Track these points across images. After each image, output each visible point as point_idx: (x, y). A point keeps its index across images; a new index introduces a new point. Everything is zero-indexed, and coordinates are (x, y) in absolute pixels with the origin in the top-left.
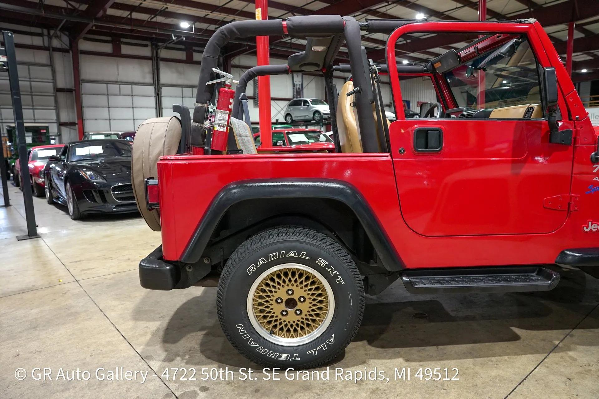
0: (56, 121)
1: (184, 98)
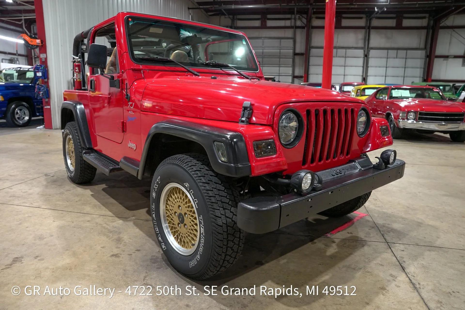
0: (291, 75)
1: (388, 59)
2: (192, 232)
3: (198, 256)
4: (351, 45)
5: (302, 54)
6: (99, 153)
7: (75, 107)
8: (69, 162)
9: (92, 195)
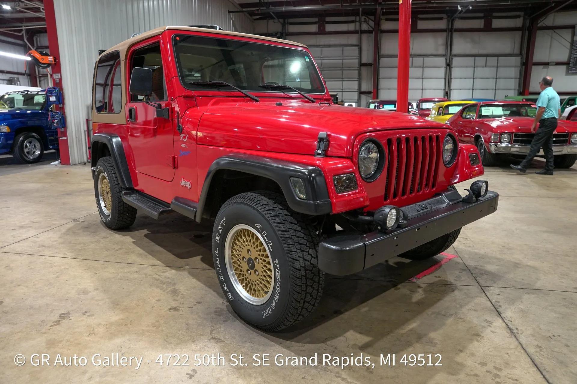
0: (357, 90)
1: (475, 68)
2: (264, 278)
3: (273, 305)
4: (429, 52)
5: (370, 65)
6: (140, 193)
7: (111, 140)
8: (103, 204)
9: (133, 242)
